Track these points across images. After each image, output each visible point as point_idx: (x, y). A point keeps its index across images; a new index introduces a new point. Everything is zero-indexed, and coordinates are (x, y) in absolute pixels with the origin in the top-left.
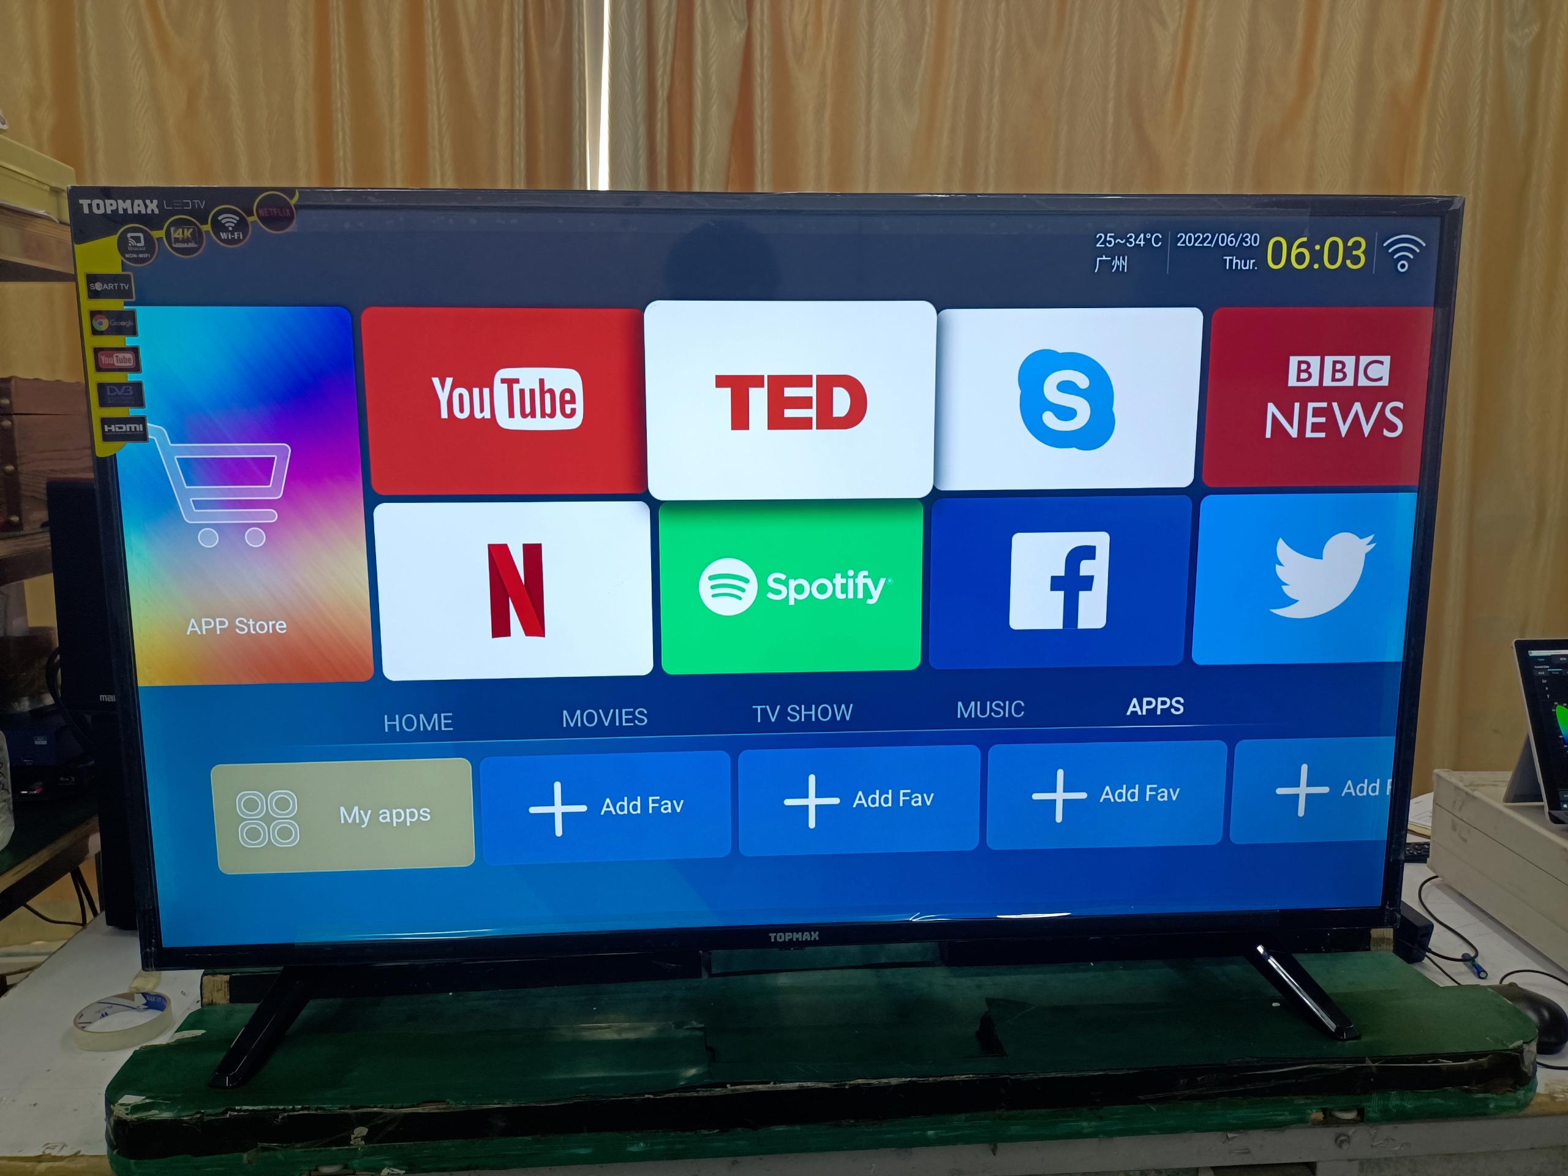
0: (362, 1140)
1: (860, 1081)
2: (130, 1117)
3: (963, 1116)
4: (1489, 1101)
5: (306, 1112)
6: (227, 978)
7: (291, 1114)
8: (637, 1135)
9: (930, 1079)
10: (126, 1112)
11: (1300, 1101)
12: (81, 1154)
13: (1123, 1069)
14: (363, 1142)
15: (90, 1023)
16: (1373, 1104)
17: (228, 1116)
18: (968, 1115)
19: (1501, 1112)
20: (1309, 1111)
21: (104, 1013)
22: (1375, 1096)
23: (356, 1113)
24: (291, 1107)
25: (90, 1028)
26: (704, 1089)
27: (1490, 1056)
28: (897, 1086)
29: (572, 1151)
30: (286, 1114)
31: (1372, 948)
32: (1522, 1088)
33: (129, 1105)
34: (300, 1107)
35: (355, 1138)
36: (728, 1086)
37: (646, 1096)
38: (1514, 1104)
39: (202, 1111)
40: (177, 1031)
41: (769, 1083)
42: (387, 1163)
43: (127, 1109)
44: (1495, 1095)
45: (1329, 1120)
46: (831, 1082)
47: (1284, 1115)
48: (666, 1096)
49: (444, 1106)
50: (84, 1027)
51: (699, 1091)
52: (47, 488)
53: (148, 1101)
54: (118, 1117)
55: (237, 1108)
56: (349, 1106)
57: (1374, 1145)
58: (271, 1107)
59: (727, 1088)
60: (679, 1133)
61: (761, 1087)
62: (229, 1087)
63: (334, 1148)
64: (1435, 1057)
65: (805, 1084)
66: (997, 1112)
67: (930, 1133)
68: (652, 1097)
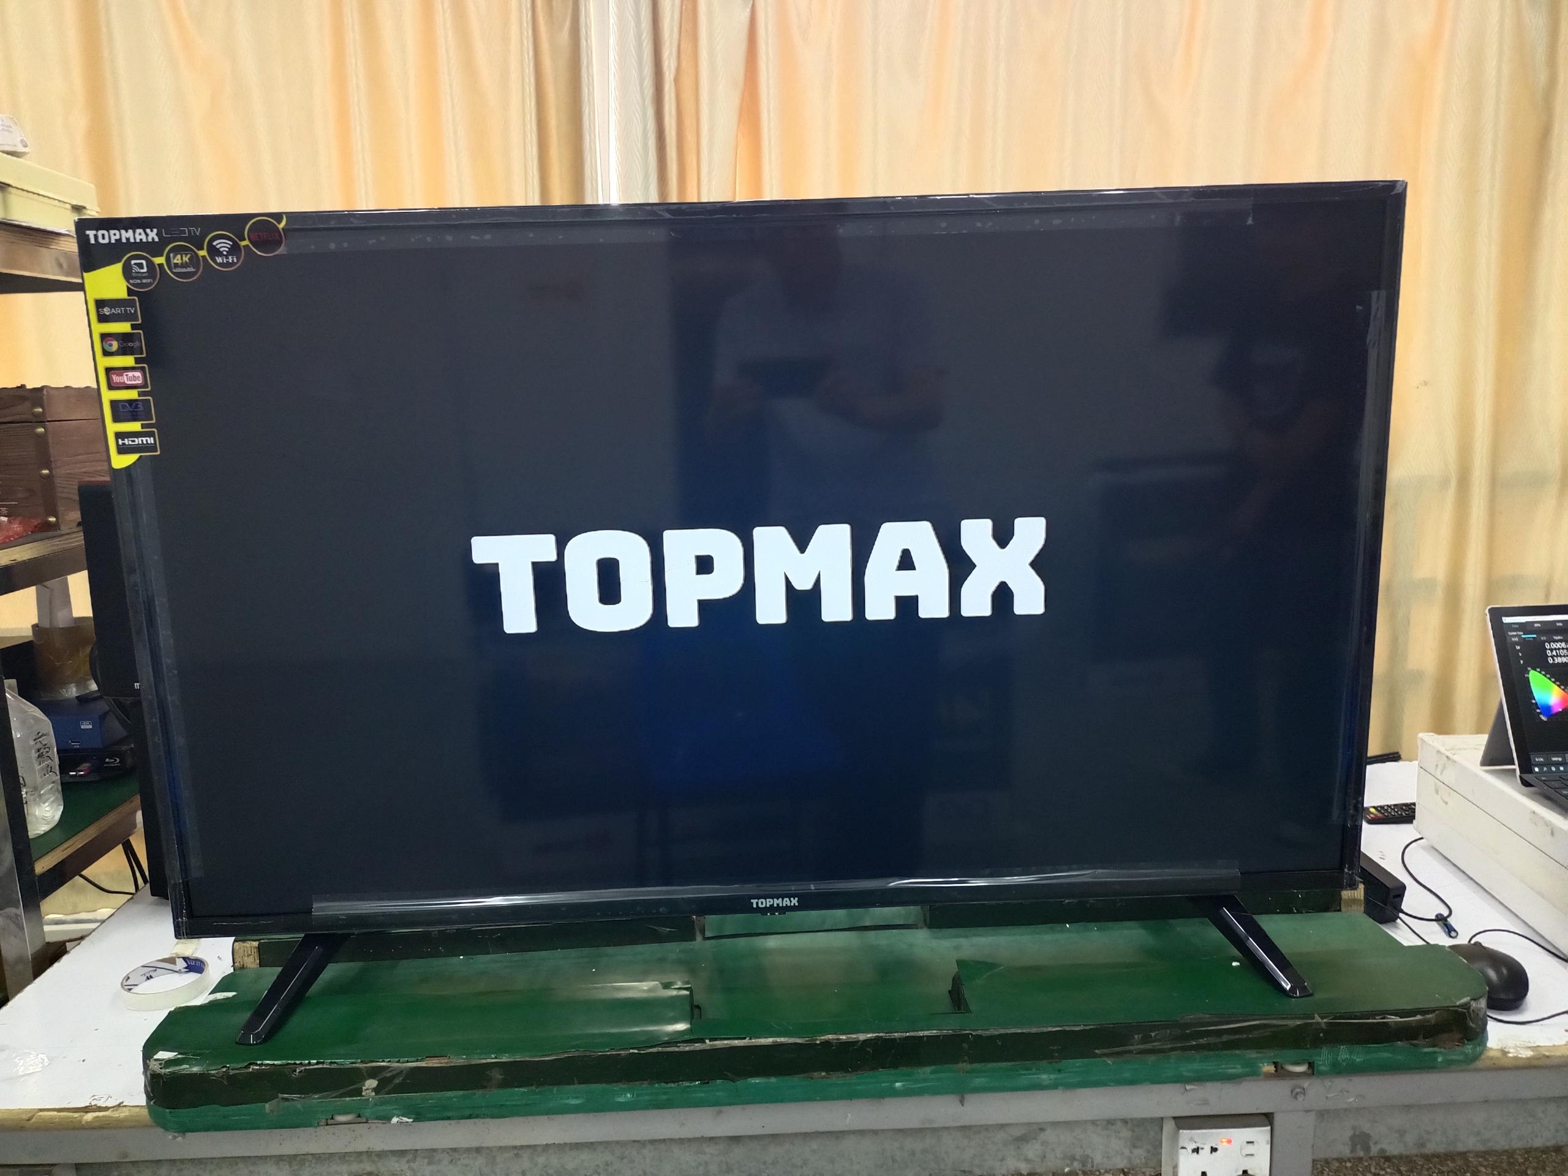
0: (372, 1091)
1: (830, 1037)
2: (163, 1071)
3: (928, 1069)
4: (1438, 1055)
5: (320, 1066)
6: (256, 944)
7: (307, 1068)
8: (624, 1086)
9: (896, 1034)
10: (160, 1067)
11: (1252, 1054)
12: (124, 1104)
13: (1080, 1025)
14: (374, 1094)
15: (137, 985)
16: (1324, 1057)
17: (251, 1070)
18: (933, 1068)
19: (1448, 1066)
20: (1261, 1065)
21: (149, 976)
22: (1325, 1051)
23: (366, 1067)
24: (307, 1062)
25: (135, 990)
26: (685, 1045)
27: (1437, 1012)
28: (865, 1041)
29: (567, 1101)
30: (303, 1068)
31: (1343, 909)
32: (1469, 1042)
33: (164, 1059)
34: (315, 1061)
35: (366, 1090)
36: (707, 1041)
37: (631, 1051)
38: (1462, 1057)
39: (228, 1066)
40: (210, 994)
41: (745, 1038)
42: (395, 1112)
43: (160, 1064)
44: (1443, 1050)
45: (1280, 1072)
46: (803, 1038)
47: (1236, 1068)
48: (650, 1050)
49: (446, 1061)
50: (130, 989)
51: (679, 1046)
52: (79, 490)
53: (179, 1056)
54: (153, 1071)
55: (259, 1062)
56: (360, 1060)
57: (1329, 1096)
58: (289, 1062)
59: (705, 1043)
60: (663, 1084)
61: (736, 1043)
62: (253, 1044)
63: (348, 1099)
64: (1384, 1013)
65: (778, 1040)
66: (960, 1065)
67: (898, 1085)
68: (636, 1051)
